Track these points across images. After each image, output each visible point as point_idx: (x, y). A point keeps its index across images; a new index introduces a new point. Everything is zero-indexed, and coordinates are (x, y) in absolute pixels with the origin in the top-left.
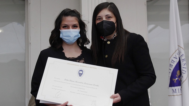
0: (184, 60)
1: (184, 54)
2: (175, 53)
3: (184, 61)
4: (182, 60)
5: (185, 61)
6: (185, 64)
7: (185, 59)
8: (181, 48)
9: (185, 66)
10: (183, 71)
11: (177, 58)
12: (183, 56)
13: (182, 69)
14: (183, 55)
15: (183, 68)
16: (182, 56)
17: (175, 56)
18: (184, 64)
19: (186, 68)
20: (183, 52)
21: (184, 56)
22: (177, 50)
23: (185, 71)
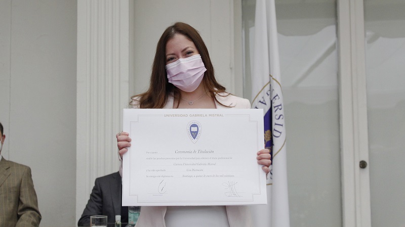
0: (280, 107)
1: (280, 95)
2: (263, 91)
3: (278, 110)
4: (275, 107)
5: (280, 109)
6: (281, 117)
7: (281, 105)
8: (275, 82)
9: (281, 121)
10: (274, 131)
11: (265, 104)
12: (277, 98)
13: (274, 127)
14: (277, 95)
15: (276, 124)
16: (274, 98)
17: (263, 98)
18: (277, 117)
19: (282, 125)
20: (277, 90)
21: (279, 98)
22: (269, 85)
23: (280, 131)
